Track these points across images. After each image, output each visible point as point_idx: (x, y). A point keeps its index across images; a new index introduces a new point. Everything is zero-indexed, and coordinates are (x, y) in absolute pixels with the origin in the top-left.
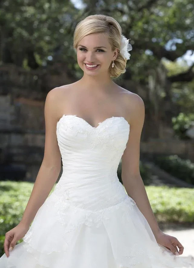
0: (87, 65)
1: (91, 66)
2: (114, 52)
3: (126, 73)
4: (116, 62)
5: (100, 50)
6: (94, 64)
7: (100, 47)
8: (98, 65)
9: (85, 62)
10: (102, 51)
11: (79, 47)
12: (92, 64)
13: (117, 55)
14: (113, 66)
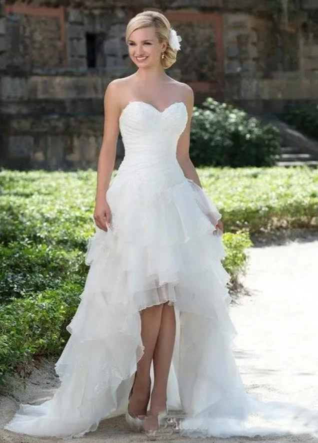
0: (138, 58)
1: (141, 59)
2: (163, 44)
3: (176, 62)
4: (166, 53)
5: (146, 43)
6: (144, 57)
7: (147, 41)
8: (147, 57)
9: (135, 55)
10: (149, 44)
11: (130, 42)
12: (141, 56)
13: (166, 47)
14: (163, 58)
